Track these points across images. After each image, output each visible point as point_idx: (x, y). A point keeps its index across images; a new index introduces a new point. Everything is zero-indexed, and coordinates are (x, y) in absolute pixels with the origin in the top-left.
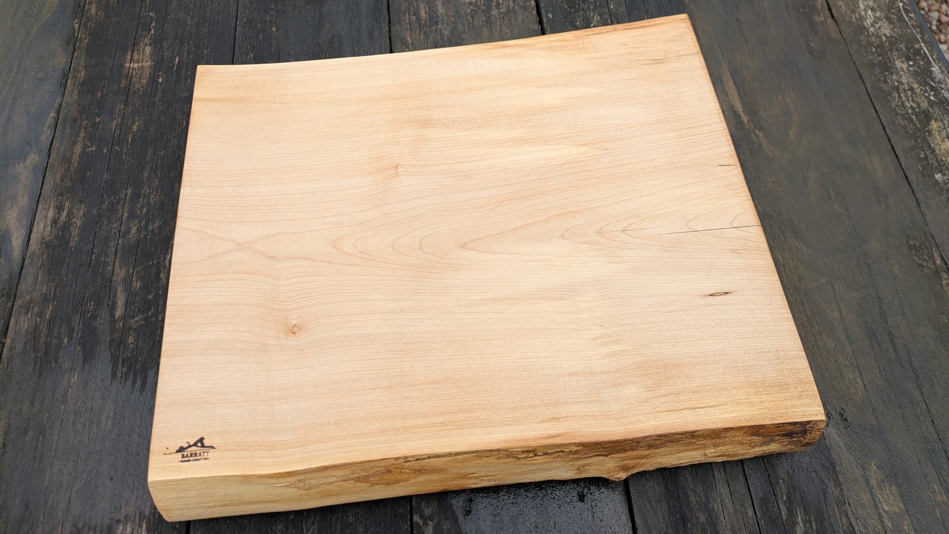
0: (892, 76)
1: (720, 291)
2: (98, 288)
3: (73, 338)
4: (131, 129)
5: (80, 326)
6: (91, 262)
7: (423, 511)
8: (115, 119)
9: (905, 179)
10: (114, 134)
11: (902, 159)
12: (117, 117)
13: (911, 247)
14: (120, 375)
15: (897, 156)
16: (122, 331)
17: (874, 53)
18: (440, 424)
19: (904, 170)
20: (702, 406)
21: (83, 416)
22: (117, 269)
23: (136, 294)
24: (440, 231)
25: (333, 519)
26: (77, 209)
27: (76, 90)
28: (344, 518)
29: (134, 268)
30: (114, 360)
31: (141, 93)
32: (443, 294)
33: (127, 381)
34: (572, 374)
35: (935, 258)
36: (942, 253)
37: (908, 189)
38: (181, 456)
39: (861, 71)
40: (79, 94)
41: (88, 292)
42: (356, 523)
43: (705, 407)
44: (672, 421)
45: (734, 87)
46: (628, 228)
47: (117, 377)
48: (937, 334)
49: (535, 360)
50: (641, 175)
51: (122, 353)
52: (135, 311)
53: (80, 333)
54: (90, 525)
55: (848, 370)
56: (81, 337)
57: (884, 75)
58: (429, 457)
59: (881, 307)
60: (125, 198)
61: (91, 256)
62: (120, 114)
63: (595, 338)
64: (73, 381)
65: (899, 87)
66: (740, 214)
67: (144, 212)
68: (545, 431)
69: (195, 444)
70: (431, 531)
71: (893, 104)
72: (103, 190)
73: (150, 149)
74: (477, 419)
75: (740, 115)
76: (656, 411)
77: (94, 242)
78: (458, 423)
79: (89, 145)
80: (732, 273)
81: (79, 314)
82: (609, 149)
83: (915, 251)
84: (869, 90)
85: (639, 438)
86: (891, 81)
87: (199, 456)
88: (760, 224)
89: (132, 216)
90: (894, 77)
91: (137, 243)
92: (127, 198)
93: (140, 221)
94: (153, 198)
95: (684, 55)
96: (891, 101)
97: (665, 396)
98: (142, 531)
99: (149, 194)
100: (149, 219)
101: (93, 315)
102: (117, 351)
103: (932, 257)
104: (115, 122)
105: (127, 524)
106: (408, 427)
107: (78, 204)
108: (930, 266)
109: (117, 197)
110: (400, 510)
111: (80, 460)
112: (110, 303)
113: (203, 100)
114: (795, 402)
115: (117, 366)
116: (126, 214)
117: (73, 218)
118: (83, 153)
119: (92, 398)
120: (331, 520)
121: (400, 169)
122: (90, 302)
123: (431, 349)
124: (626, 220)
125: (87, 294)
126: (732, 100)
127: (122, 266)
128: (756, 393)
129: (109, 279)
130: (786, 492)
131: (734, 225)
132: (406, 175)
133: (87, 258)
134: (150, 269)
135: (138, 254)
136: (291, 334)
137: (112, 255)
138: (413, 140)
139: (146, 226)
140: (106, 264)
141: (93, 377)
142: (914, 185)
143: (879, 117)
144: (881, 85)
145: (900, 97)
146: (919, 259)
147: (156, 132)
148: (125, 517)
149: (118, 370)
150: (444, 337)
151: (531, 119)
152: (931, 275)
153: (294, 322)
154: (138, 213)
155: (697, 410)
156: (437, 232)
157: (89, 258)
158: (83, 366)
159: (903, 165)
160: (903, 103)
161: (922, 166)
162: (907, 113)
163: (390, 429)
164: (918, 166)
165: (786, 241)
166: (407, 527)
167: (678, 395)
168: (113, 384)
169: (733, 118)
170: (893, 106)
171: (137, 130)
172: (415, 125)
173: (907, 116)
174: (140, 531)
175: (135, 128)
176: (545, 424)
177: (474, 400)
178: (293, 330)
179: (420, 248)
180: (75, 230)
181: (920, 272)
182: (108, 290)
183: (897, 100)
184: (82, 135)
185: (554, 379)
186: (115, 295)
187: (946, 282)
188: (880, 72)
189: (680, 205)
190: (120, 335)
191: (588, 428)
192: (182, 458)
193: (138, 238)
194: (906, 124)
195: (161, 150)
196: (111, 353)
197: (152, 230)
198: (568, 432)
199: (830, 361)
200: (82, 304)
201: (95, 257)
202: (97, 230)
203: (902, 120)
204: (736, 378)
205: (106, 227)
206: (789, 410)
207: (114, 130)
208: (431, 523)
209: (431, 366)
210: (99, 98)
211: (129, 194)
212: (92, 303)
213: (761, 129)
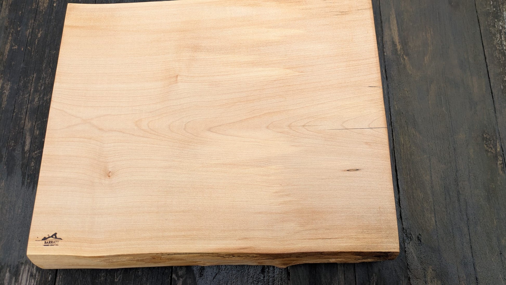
0: (499, 22)
1: (353, 168)
2: (16, 133)
3: (2, 161)
4: (37, 36)
5: (6, 154)
6: (13, 118)
7: (178, 272)
8: (28, 29)
9: (491, 93)
10: (28, 39)
11: (492, 81)
12: (30, 28)
13: (483, 139)
14: (26, 184)
15: (489, 78)
16: (28, 159)
17: (491, 5)
18: (182, 236)
19: (492, 88)
20: (329, 238)
21: (6, 205)
22: (27, 122)
23: (36, 138)
24: (197, 119)
25: (130, 273)
26: (6, 84)
27: (7, 9)
28: (137, 272)
29: (36, 122)
30: (24, 175)
31: (44, 13)
32: (194, 159)
33: (30, 188)
34: (260, 213)
35: (496, 147)
36: (502, 144)
37: (491, 101)
38: (44, 242)
39: (480, 18)
40: (9, 11)
41: (11, 135)
42: (142, 276)
43: (331, 239)
44: (311, 245)
45: (396, 25)
46: (307, 125)
47: (25, 185)
48: (487, 194)
49: (240, 203)
50: (320, 91)
51: (28, 171)
52: (35, 148)
53: (6, 159)
54: (8, 264)
55: (428, 212)
56: (7, 161)
57: (494, 22)
58: (175, 254)
59: (456, 175)
60: (33, 79)
61: (13, 114)
62: (31, 26)
63: (276, 192)
64: (2, 185)
65: (502, 30)
66: (375, 120)
67: (42, 88)
68: (239, 245)
69: (52, 237)
70: (181, 284)
71: (495, 42)
72: (21, 73)
73: (47, 49)
74: (203, 235)
75: (396, 45)
76: (303, 238)
77: (15, 106)
78: (192, 236)
79: (14, 45)
80: (363, 157)
81: (6, 148)
82: (304, 72)
83: (486, 141)
84: (482, 31)
85: (291, 253)
86: (497, 26)
87: (53, 243)
88: (387, 127)
89: (36, 91)
90: (500, 23)
91: (38, 108)
92: (34, 79)
93: (40, 94)
94: (48, 80)
95: (361, 10)
96: (494, 40)
97: (310, 230)
98: (34, 270)
99: (46, 77)
100: (45, 93)
101: (13, 148)
102: (25, 170)
103: (495, 146)
104: (29, 31)
105: (26, 265)
106: (165, 237)
107: (7, 82)
108: (493, 151)
109: (28, 78)
110: (166, 271)
111: (4, 229)
112: (22, 142)
113: (69, 26)
114: (383, 240)
115: (25, 179)
116: (32, 90)
117: (4, 90)
118: (11, 50)
119: (11, 196)
120: (129, 273)
121: (179, 78)
122: (12, 141)
123: (183, 192)
124: (306, 119)
125: (10, 136)
126: (393, 34)
127: (29, 121)
128: (362, 233)
129: (22, 128)
130: (376, 281)
131: (371, 127)
132: (182, 82)
133: (11, 114)
134: (44, 124)
135: (38, 114)
136: (108, 177)
137: (24, 114)
138: (188, 59)
139: (43, 97)
140: (21, 119)
141: (12, 184)
142: (495, 99)
143: (484, 51)
144: (491, 28)
145: (501, 38)
146: (487, 146)
147: (51, 39)
148: (26, 261)
149: (25, 181)
150: (192, 185)
151: (260, 49)
152: (492, 157)
153: (110, 170)
154: (39, 89)
155: (326, 240)
156: (196, 119)
157: (12, 115)
158: (7, 177)
159: (492, 85)
160: (501, 42)
161: (503, 86)
162: (503, 49)
163: (155, 237)
164: (501, 86)
165: (408, 130)
166: (169, 280)
167: (317, 230)
168: (22, 188)
169: (391, 47)
170: (495, 44)
171: (40, 37)
172: (190, 50)
173: (502, 51)
174: (33, 270)
175: (39, 35)
176: (240, 241)
177: (203, 224)
178: (109, 175)
179: (185, 129)
180: (5, 97)
181: (485, 155)
182: (21, 135)
183: (498, 39)
184: (10, 38)
185: (249, 215)
186: (25, 138)
187: (500, 162)
188: (492, 19)
189: (340, 111)
190: (27, 161)
191: (263, 245)
192: (45, 243)
193: (38, 105)
194: (500, 57)
195: (53, 50)
196: (22, 171)
197: (46, 100)
198: (252, 247)
199: (419, 206)
200: (8, 142)
201: (15, 114)
202: (17, 98)
203: (498, 53)
204: (352, 223)
205: (21, 97)
206: (379, 245)
207: (28, 36)
208: (181, 279)
209: (182, 202)
210: (20, 15)
211: (35, 77)
212: (13, 142)
213: (407, 55)
